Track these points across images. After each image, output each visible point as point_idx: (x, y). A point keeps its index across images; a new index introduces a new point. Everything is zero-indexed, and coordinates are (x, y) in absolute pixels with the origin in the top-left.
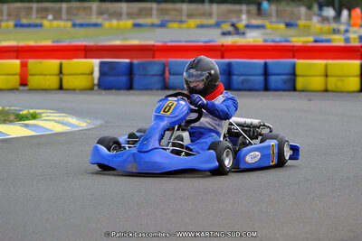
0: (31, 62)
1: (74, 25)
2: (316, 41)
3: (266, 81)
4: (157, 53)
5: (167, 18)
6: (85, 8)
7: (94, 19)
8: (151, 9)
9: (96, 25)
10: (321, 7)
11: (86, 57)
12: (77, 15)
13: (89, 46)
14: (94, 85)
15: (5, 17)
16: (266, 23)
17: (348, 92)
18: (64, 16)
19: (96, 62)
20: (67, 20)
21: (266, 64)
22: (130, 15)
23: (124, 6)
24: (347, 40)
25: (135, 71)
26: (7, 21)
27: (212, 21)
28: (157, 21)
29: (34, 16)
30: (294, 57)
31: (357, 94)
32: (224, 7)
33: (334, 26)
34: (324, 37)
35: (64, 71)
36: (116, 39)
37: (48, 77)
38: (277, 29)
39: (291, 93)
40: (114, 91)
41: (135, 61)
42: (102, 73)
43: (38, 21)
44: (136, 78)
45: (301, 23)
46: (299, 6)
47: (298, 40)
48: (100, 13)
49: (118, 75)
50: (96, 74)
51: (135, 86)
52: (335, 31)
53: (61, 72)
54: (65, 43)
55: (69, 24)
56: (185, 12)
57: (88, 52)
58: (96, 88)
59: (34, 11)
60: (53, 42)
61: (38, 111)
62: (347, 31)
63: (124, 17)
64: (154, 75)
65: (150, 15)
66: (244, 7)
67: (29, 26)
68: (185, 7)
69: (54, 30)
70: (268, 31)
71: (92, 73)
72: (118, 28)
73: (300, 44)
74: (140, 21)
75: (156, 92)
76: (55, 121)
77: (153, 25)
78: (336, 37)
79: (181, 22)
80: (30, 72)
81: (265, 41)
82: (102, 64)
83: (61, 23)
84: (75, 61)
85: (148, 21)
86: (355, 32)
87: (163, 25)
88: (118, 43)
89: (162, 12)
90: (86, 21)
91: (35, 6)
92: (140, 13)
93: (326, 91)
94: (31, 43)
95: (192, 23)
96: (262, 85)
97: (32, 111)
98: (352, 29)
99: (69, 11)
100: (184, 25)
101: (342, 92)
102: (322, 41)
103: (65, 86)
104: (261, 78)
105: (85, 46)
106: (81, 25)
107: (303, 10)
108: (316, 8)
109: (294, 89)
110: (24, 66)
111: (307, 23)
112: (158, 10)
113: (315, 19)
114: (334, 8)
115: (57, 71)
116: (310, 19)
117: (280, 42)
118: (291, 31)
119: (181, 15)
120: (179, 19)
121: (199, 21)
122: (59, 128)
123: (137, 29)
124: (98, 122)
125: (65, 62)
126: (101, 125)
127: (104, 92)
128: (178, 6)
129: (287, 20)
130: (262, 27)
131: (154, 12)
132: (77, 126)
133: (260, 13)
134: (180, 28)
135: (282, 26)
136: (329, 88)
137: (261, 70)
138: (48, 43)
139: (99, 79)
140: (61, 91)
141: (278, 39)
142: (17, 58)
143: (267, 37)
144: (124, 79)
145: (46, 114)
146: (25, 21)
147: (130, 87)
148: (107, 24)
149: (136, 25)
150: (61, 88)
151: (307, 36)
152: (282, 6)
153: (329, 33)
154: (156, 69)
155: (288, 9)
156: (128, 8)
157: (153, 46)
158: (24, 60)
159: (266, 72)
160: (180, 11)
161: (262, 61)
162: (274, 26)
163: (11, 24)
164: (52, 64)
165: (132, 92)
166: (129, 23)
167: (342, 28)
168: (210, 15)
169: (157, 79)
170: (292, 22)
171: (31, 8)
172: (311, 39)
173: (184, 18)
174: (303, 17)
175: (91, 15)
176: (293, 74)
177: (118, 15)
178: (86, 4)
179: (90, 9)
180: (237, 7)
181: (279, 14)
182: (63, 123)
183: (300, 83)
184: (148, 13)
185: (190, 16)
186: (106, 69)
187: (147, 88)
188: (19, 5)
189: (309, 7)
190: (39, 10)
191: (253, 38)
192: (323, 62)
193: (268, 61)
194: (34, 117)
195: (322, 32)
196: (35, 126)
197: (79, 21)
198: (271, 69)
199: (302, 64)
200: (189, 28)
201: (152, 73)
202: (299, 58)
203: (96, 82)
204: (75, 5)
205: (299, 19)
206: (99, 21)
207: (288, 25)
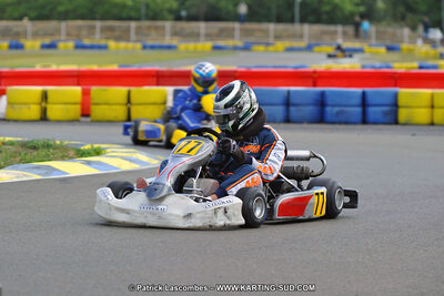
0: (95, 90)
1: (144, 47)
2: (421, 67)
3: (364, 113)
5: (251, 39)
6: (156, 28)
7: (167, 41)
8: (233, 29)
9: (169, 47)
10: (426, 28)
11: (158, 84)
12: (147, 35)
13: (162, 72)
15: (63, 37)
16: (366, 47)
18: (133, 36)
19: (169, 90)
20: (137, 41)
21: (364, 93)
22: (209, 37)
23: (202, 26)
26: (65, 41)
27: (303, 44)
28: (239, 43)
29: (97, 36)
30: (396, 86)
32: (317, 28)
33: (441, 50)
34: (430, 63)
35: (133, 100)
36: (193, 64)
37: (114, 107)
38: (377, 53)
39: (394, 127)
43: (103, 42)
45: (405, 46)
46: (402, 27)
47: (400, 67)
48: (175, 34)
50: (170, 103)
52: (443, 56)
53: (129, 101)
54: (134, 68)
55: (139, 46)
56: (272, 34)
57: (160, 78)
59: (98, 30)
60: (121, 66)
61: (103, 146)
63: (202, 38)
65: (233, 37)
66: (340, 28)
67: (92, 47)
68: (272, 27)
69: (122, 53)
70: (367, 55)
71: (165, 103)
72: (195, 51)
73: (402, 70)
74: (221, 43)
76: (122, 158)
77: (235, 48)
79: (268, 44)
80: (93, 101)
81: (363, 67)
82: (176, 92)
83: (130, 45)
84: (146, 88)
85: (230, 43)
87: (246, 48)
89: (246, 33)
90: (157, 43)
91: (98, 24)
92: (222, 34)
93: (432, 124)
94: (95, 67)
95: (281, 45)
96: (359, 118)
97: (96, 146)
99: (139, 31)
100: (271, 48)
102: (428, 68)
103: (134, 116)
104: (359, 109)
105: (157, 72)
106: (153, 47)
107: (406, 31)
108: (421, 29)
109: (396, 122)
110: (86, 93)
111: (411, 46)
112: (241, 30)
113: (420, 42)
114: (441, 30)
115: (124, 100)
116: (415, 43)
117: (381, 67)
118: (393, 56)
119: (268, 36)
120: (265, 41)
121: (287, 44)
122: (126, 166)
123: (218, 52)
125: (133, 89)
128: (265, 26)
129: (389, 43)
130: (360, 51)
131: (237, 33)
132: (147, 164)
133: (357, 35)
134: (266, 51)
135: (383, 50)
136: (436, 121)
137: (358, 101)
138: (115, 67)
141: (378, 64)
142: (78, 85)
143: (365, 63)
145: (112, 150)
146: (87, 42)
148: (182, 46)
149: (216, 48)
150: (129, 119)
151: (412, 61)
152: (383, 27)
153: (435, 58)
155: (390, 30)
156: (206, 27)
157: (236, 72)
158: (86, 87)
159: (364, 102)
160: (266, 32)
161: (359, 90)
162: (374, 49)
163: (71, 44)
164: (119, 92)
166: (208, 45)
168: (301, 37)
170: (395, 45)
171: (94, 27)
172: (415, 65)
173: (271, 40)
174: (406, 39)
175: (164, 36)
176: (395, 105)
177: (195, 36)
178: (159, 23)
179: (163, 28)
180: (332, 28)
181: (380, 36)
182: (131, 160)
183: (403, 115)
184: (229, 34)
185: (278, 37)
188: (80, 23)
189: (414, 28)
190: (104, 30)
192: (428, 91)
193: (367, 89)
194: (98, 153)
195: (427, 57)
196: (99, 163)
197: (150, 43)
198: (370, 100)
199: (405, 93)
200: (276, 51)
202: (401, 87)
204: (146, 23)
205: (402, 41)
206: (174, 42)
207: (390, 49)
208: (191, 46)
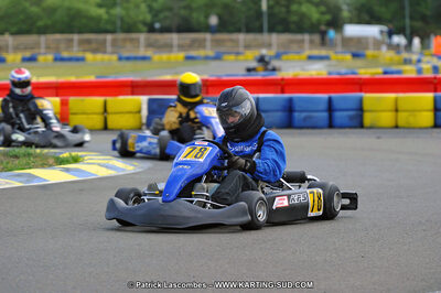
0: (73, 100)
1: (120, 59)
2: (385, 73)
3: (331, 117)
4: (210, 89)
5: (222, 49)
6: (132, 40)
7: (142, 52)
8: (205, 40)
9: (144, 58)
11: (133, 94)
12: (123, 47)
13: (137, 82)
14: (143, 124)
15: (43, 50)
16: (331, 53)
17: (421, 128)
18: (109, 49)
19: (144, 99)
20: (113, 53)
21: (330, 99)
22: (181, 47)
23: (175, 37)
24: (420, 71)
26: (45, 54)
27: (272, 52)
28: (211, 53)
29: (75, 49)
30: (361, 91)
31: (430, 130)
32: (285, 37)
33: (405, 55)
34: (394, 68)
35: (109, 109)
36: (167, 74)
37: (92, 116)
38: (343, 60)
39: (358, 130)
42: (151, 112)
43: (80, 55)
45: (370, 53)
47: (365, 72)
48: (149, 45)
50: (145, 113)
52: (407, 62)
53: (105, 110)
54: (111, 79)
55: (115, 57)
56: (242, 43)
57: (135, 88)
58: (144, 127)
59: (75, 43)
60: (97, 77)
61: (81, 154)
62: (419, 61)
63: (175, 49)
65: (204, 47)
66: (307, 37)
67: (70, 59)
68: (241, 37)
69: (98, 64)
70: (333, 62)
71: (139, 112)
73: (367, 76)
74: (193, 53)
76: (99, 165)
77: (207, 58)
78: (407, 67)
79: (238, 54)
80: (71, 111)
81: (330, 73)
82: (151, 102)
83: (106, 57)
84: (121, 98)
85: (202, 53)
86: (428, 62)
87: (218, 57)
88: (168, 77)
89: (217, 43)
90: (132, 54)
91: (76, 37)
92: (193, 45)
93: (397, 127)
94: (73, 79)
95: (250, 54)
96: (326, 122)
97: (74, 154)
98: (425, 59)
99: (114, 43)
100: (241, 57)
101: (414, 128)
102: (392, 73)
103: (110, 125)
104: (325, 115)
105: (132, 82)
106: (128, 59)
109: (361, 126)
110: (64, 104)
111: (376, 53)
112: (212, 41)
113: (384, 48)
114: (405, 36)
115: (102, 110)
116: (379, 49)
117: (347, 74)
118: (359, 62)
119: (238, 46)
120: (235, 50)
122: (104, 172)
123: (190, 62)
124: (147, 165)
125: (109, 99)
126: (149, 169)
128: (234, 36)
129: (354, 50)
130: (327, 58)
131: (208, 44)
132: (123, 170)
133: (324, 42)
134: (236, 60)
135: (349, 57)
136: (400, 124)
137: (324, 106)
138: (92, 78)
139: (148, 118)
140: (106, 132)
141: (343, 71)
142: (57, 96)
143: (332, 69)
145: (89, 157)
146: (65, 54)
148: (156, 57)
149: (188, 58)
150: (106, 128)
151: (377, 66)
153: (399, 64)
156: (179, 39)
157: (207, 81)
158: (65, 98)
159: (330, 107)
160: (236, 42)
161: (325, 96)
162: (340, 56)
163: (50, 57)
164: (96, 102)
166: (181, 56)
167: (415, 57)
168: (269, 46)
170: (360, 52)
171: (72, 40)
172: (380, 70)
173: (241, 49)
174: (371, 46)
175: (138, 47)
176: (360, 109)
177: (168, 47)
178: (133, 35)
179: (138, 40)
180: (299, 37)
181: (345, 43)
182: (107, 167)
183: (368, 119)
184: (201, 44)
185: (248, 47)
186: (155, 106)
188: (58, 36)
190: (81, 43)
191: (317, 70)
192: (393, 95)
193: (333, 95)
194: (76, 160)
195: (392, 63)
196: (77, 170)
197: (126, 54)
198: (336, 105)
199: (369, 98)
200: (246, 60)
202: (366, 92)
203: (144, 121)
204: (121, 36)
205: (367, 48)
206: (149, 53)
207: (355, 55)
208: (165, 57)
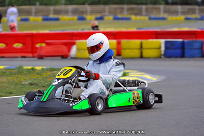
0: (124, 42)
1: (150, 19)
4: (198, 36)
6: (156, 9)
7: (162, 15)
8: (195, 9)
9: (163, 19)
11: (156, 38)
12: (151, 12)
13: (159, 32)
14: (161, 55)
15: (107, 14)
18: (144, 13)
19: (162, 41)
20: (146, 15)
22: (183, 13)
23: (179, 8)
25: (186, 46)
26: (109, 15)
28: (198, 16)
29: (125, 12)
35: (144, 47)
36: (175, 27)
37: (134, 50)
40: (173, 59)
41: (186, 41)
42: (166, 48)
43: (128, 16)
44: (186, 51)
48: (166, 11)
49: (176, 49)
50: (163, 48)
51: (186, 55)
53: (141, 47)
55: (147, 18)
57: (158, 35)
58: (163, 57)
59: (125, 10)
60: (138, 29)
61: (127, 71)
63: (180, 14)
64: (197, 49)
65: (195, 13)
67: (122, 19)
69: (138, 22)
71: (160, 48)
72: (176, 21)
74: (189, 16)
75: (198, 59)
76: (138, 77)
77: (196, 19)
80: (123, 48)
82: (166, 42)
83: (142, 18)
84: (150, 40)
85: (193, 16)
87: (202, 19)
88: (176, 29)
89: (201, 11)
90: (157, 16)
91: (125, 7)
92: (189, 12)
94: (124, 30)
99: (147, 10)
103: (144, 55)
105: (156, 32)
106: (154, 19)
110: (119, 43)
112: (199, 10)
115: (139, 47)
123: (188, 21)
124: (163, 78)
125: (144, 41)
127: (167, 59)
131: (197, 11)
132: (151, 80)
138: (134, 29)
139: (165, 51)
140: (141, 59)
142: (114, 39)
144: (179, 51)
145: (132, 73)
146: (119, 16)
147: (183, 56)
148: (170, 18)
149: (187, 19)
150: (142, 57)
154: (197, 45)
157: (196, 31)
158: (119, 40)
163: (111, 17)
164: (136, 42)
165: (184, 59)
166: (182, 17)
169: (198, 51)
171: (123, 8)
175: (160, 12)
177: (175, 13)
178: (157, 6)
179: (159, 8)
184: (193, 12)
186: (168, 45)
187: (192, 56)
188: (115, 6)
190: (128, 10)
194: (125, 75)
197: (153, 16)
201: (196, 47)
203: (163, 53)
204: (150, 6)
206: (166, 16)
208: (174, 18)
